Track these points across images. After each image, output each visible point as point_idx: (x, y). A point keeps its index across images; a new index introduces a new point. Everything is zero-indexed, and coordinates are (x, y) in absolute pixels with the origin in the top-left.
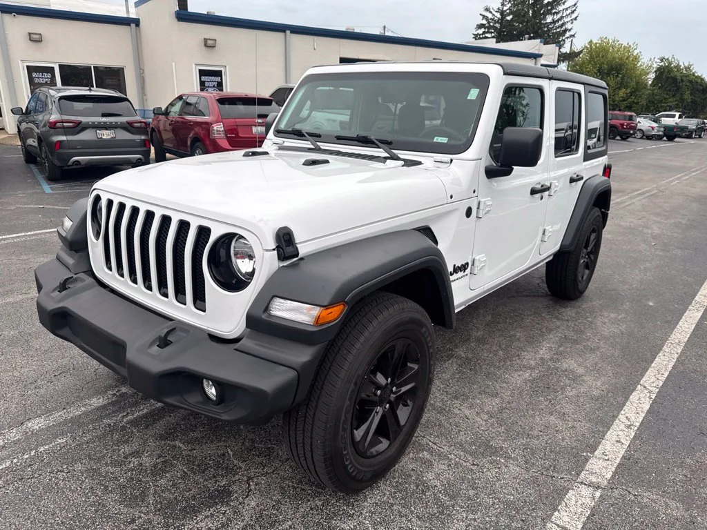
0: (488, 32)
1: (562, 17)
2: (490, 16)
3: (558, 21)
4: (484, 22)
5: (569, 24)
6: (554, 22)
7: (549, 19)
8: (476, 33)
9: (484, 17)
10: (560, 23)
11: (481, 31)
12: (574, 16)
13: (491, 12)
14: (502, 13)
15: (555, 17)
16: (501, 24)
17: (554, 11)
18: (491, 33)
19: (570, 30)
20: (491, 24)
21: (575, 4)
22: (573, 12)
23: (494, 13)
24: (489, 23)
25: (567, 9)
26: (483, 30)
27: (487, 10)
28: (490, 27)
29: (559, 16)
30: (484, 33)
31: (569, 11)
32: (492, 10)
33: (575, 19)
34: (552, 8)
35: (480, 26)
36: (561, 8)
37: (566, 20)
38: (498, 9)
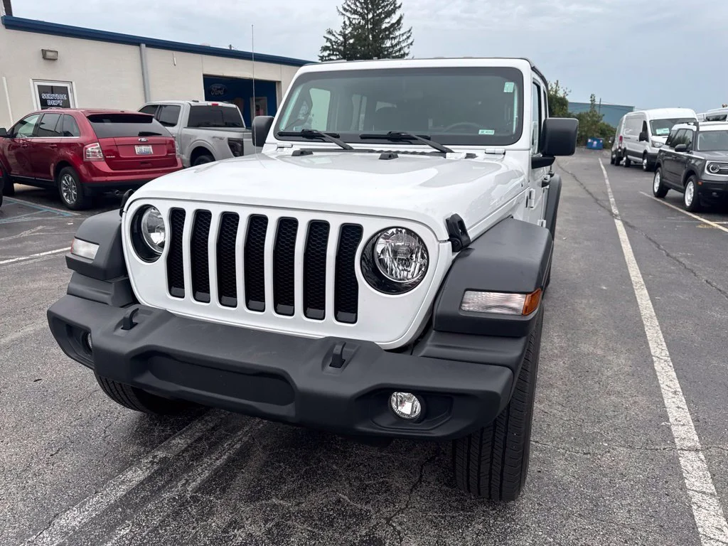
0: (333, 54)
1: (399, 43)
2: (333, 39)
3: (396, 45)
4: (329, 44)
5: (406, 48)
6: (393, 46)
7: (388, 43)
8: (321, 55)
9: (328, 39)
10: (398, 47)
11: (326, 53)
12: (410, 41)
13: (334, 35)
14: (344, 36)
15: (393, 42)
16: (345, 46)
17: (391, 36)
18: (336, 55)
19: (407, 54)
20: (335, 47)
21: (410, 30)
22: (408, 38)
23: (337, 36)
24: (332, 45)
25: (403, 35)
26: (328, 52)
27: (330, 32)
28: (334, 50)
29: (396, 41)
30: (329, 55)
31: (405, 37)
32: (334, 33)
33: (411, 44)
34: (390, 33)
35: (325, 49)
36: (397, 33)
37: (403, 45)
38: (341, 32)
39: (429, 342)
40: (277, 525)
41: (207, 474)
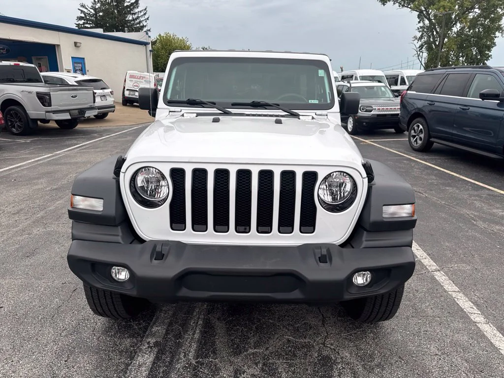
0: (87, 23)
1: (138, 18)
2: (86, 11)
3: (136, 19)
4: (83, 15)
5: (144, 22)
6: (134, 20)
7: (130, 17)
8: (77, 23)
9: (82, 11)
10: (138, 21)
11: (81, 22)
12: (146, 17)
13: (87, 9)
14: (95, 9)
15: (134, 16)
16: (96, 18)
17: (132, 12)
18: (90, 24)
19: (145, 26)
20: (88, 17)
21: (145, 9)
22: (145, 14)
23: (89, 9)
24: (86, 16)
25: (141, 12)
26: (83, 21)
27: (83, 6)
28: (87, 20)
29: (136, 16)
30: (84, 24)
31: (142, 14)
32: (87, 7)
33: (148, 19)
34: (131, 10)
35: (80, 18)
36: (136, 10)
37: (142, 19)
38: (92, 6)
39: (364, 239)
40: (264, 364)
41: (194, 346)
